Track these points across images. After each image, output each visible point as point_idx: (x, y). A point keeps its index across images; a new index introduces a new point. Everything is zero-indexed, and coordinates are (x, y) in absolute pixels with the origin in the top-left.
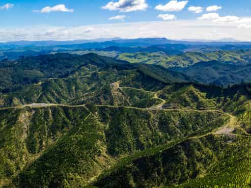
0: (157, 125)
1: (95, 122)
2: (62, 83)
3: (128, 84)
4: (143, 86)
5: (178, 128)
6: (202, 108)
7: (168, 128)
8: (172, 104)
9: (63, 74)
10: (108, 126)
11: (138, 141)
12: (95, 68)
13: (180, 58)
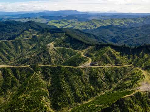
0: (88, 80)
1: (39, 81)
2: (11, 44)
3: (60, 45)
4: (71, 46)
5: (103, 81)
6: (119, 64)
7: (97, 82)
8: (97, 62)
9: (11, 36)
10: (50, 83)
11: (75, 95)
12: (34, 32)
13: (88, 23)
